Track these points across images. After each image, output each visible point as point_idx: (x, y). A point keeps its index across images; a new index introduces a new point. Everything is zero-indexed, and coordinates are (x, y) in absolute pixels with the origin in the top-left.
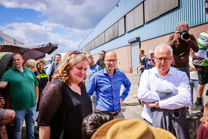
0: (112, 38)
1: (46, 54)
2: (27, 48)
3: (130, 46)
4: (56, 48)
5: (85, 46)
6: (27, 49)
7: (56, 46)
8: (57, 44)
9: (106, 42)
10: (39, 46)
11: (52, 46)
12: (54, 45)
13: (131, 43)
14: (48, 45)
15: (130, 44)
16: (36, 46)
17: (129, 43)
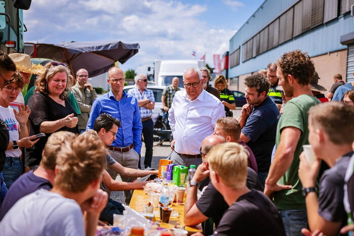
0: (309, 25)
1: (116, 63)
2: (78, 50)
3: (346, 52)
4: (136, 51)
5: (247, 42)
6: (78, 53)
7: (134, 48)
8: (137, 45)
9: (294, 36)
10: (100, 47)
11: (124, 48)
12: (129, 45)
13: (348, 45)
14: (115, 45)
15: (345, 47)
16: (93, 47)
17: (343, 43)
